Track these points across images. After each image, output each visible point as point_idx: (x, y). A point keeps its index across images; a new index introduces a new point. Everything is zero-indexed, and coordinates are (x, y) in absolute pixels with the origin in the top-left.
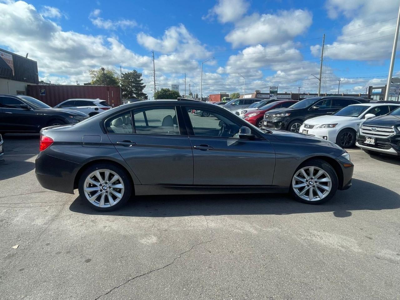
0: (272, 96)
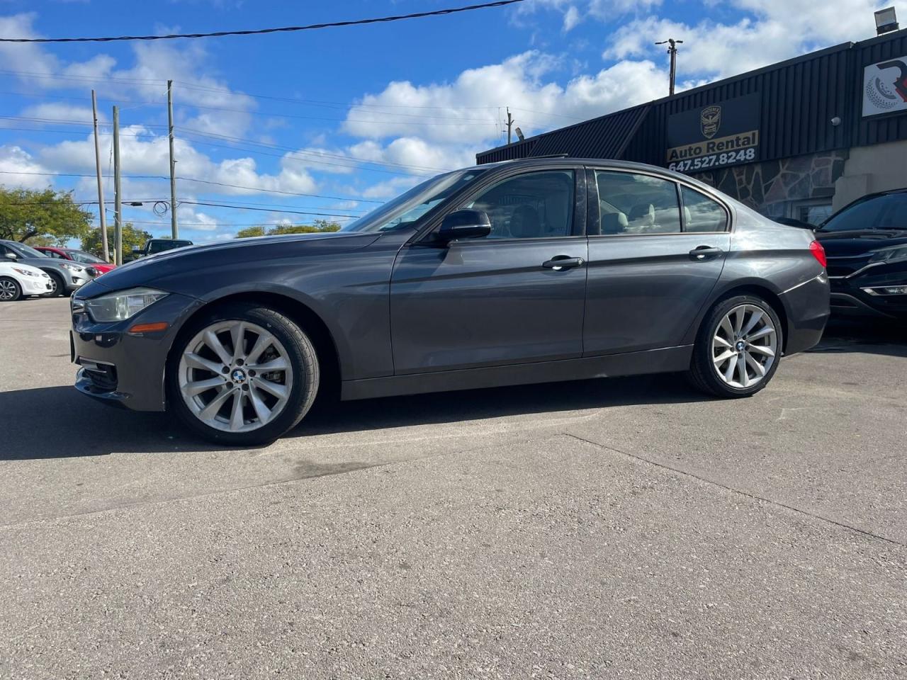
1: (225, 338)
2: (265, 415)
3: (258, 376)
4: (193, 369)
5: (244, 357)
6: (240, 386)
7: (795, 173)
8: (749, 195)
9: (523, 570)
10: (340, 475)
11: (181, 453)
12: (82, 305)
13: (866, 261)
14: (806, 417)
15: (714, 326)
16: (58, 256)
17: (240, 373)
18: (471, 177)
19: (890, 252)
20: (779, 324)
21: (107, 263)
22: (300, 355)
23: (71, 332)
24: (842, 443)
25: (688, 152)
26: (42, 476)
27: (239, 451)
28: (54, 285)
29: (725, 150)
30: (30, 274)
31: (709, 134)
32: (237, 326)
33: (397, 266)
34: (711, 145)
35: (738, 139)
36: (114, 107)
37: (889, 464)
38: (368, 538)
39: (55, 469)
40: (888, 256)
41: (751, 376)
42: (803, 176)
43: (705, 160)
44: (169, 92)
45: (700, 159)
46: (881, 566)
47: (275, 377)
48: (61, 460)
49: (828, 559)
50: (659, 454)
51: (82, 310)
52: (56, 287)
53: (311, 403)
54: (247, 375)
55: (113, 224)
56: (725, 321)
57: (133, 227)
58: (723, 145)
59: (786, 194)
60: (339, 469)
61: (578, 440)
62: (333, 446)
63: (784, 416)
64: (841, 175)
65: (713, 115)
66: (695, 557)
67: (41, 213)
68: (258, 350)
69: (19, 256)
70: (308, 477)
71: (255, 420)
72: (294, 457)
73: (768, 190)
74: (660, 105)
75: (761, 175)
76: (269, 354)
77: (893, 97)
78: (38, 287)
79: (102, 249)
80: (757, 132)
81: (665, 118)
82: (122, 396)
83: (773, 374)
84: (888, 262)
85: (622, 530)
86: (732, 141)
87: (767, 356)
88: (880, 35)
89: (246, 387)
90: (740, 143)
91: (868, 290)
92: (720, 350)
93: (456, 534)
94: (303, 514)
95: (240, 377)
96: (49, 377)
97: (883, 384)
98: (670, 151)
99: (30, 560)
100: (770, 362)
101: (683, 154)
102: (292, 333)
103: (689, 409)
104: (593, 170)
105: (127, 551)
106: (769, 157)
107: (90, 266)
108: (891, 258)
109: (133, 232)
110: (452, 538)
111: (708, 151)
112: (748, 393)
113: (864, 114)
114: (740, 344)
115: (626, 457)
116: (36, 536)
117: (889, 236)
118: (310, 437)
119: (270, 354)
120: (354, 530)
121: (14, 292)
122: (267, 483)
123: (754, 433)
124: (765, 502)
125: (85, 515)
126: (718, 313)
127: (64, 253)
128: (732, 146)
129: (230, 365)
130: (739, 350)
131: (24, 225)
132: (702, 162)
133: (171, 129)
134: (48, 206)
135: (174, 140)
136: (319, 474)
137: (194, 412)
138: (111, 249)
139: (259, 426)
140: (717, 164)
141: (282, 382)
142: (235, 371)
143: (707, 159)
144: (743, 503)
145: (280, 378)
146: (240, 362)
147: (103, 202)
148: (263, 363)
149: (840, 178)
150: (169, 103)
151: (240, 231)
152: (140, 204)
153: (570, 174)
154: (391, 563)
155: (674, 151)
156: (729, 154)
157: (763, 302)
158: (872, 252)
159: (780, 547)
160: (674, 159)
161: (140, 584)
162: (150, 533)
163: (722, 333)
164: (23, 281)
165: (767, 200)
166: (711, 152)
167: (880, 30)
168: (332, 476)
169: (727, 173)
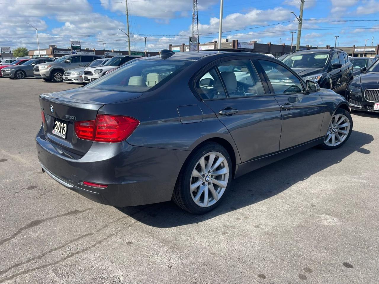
0: (75, 52)
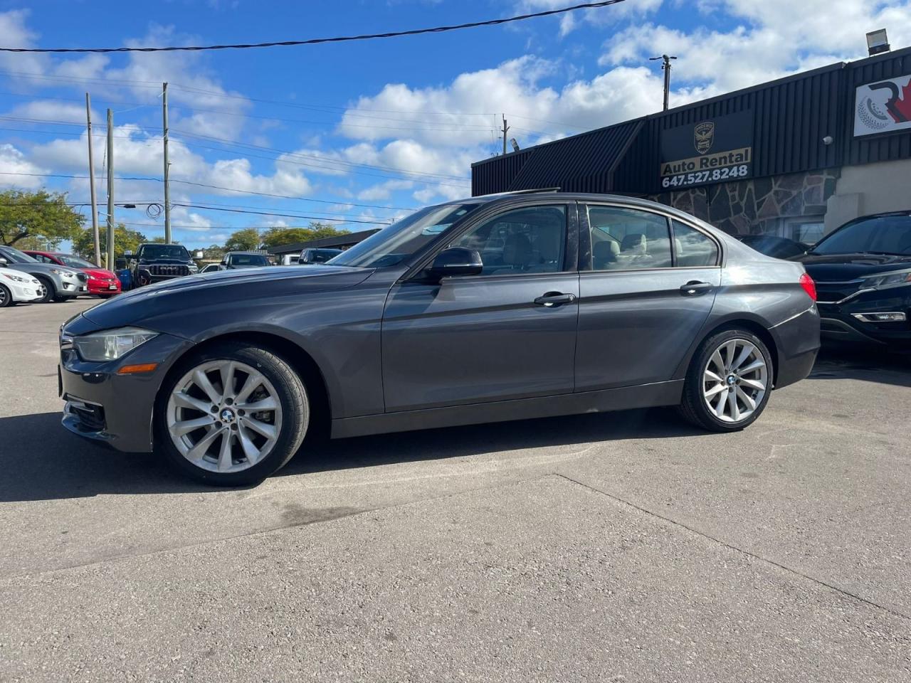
1: (215, 377)
2: (253, 455)
3: (247, 415)
4: (182, 408)
5: (233, 397)
6: (228, 425)
7: (788, 190)
8: (741, 211)
9: (510, 641)
10: (329, 523)
11: (168, 494)
12: (70, 341)
13: (856, 287)
14: (796, 456)
15: (704, 361)
16: (49, 260)
17: (229, 413)
18: (464, 212)
19: (880, 278)
20: (770, 358)
21: (99, 268)
22: (289, 396)
23: (59, 366)
24: (831, 487)
25: (681, 167)
26: (27, 522)
27: (227, 493)
28: (44, 291)
29: (718, 166)
30: (20, 280)
31: (702, 149)
32: (228, 365)
33: (389, 303)
34: (704, 161)
35: (731, 156)
36: (108, 110)
37: (877, 513)
38: (354, 602)
39: (40, 513)
40: (879, 283)
41: (742, 410)
42: (795, 194)
43: (698, 176)
44: (164, 94)
45: (693, 175)
46: (866, 636)
47: (265, 416)
48: (47, 502)
49: (815, 629)
50: (649, 500)
51: (70, 346)
52: (46, 293)
53: (301, 442)
54: (236, 414)
55: (105, 225)
56: (716, 356)
57: (126, 228)
58: (716, 161)
59: (779, 211)
60: (328, 515)
61: (569, 482)
62: (322, 487)
63: (774, 453)
64: (833, 194)
65: (707, 132)
66: (682, 627)
67: (34, 214)
68: (248, 389)
69: (9, 261)
70: (296, 525)
71: (244, 460)
72: (282, 500)
73: (761, 207)
74: (654, 120)
75: (753, 191)
76: (258, 393)
77: (885, 118)
78: (28, 293)
79: (94, 249)
80: (749, 149)
81: (659, 133)
82: (110, 437)
83: (764, 407)
84: (878, 289)
85: (610, 593)
86: (725, 158)
87: (758, 390)
88: (872, 56)
89: (234, 427)
90: (733, 159)
91: (858, 316)
92: (711, 384)
93: (443, 597)
94: (290, 571)
95: (229, 417)
96: (37, 402)
97: (873, 417)
98: (663, 166)
99: (12, 625)
100: (761, 395)
101: (677, 169)
102: (282, 373)
103: (680, 445)
104: (585, 205)
105: (111, 615)
106: (761, 173)
107: (81, 271)
108: (881, 284)
109: (126, 232)
110: (439, 603)
111: (701, 167)
112: (739, 427)
113: (856, 134)
114: (731, 378)
115: (617, 503)
116: (20, 595)
117: (881, 261)
118: (299, 476)
119: (260, 393)
120: (341, 592)
121: (4, 298)
122: (255, 531)
123: (744, 475)
124: (754, 557)
125: (69, 569)
126: (709, 347)
127: (56, 257)
128: (725, 163)
129: (219, 404)
130: (730, 384)
131: (16, 226)
132: (696, 178)
133: (165, 131)
134: (40, 207)
135: (169, 142)
136: (307, 521)
137: (181, 451)
138: (102, 249)
139: (247, 466)
140: (710, 179)
141: (271, 421)
142: (224, 410)
143: (700, 174)
144: (731, 559)
145: (270, 418)
146: (230, 401)
147: (95, 203)
148: (252, 402)
149: (831, 197)
150: (165, 106)
151: (234, 233)
152: (133, 206)
153: (562, 209)
154: (377, 632)
155: (668, 166)
156: (723, 171)
157: (754, 336)
158: (863, 278)
159: (768, 614)
160: (668, 174)
161: (123, 657)
162: (135, 593)
163: (713, 368)
164: (15, 287)
165: (760, 217)
166: (704, 168)
167: (872, 51)
168: (321, 523)
169: (720, 188)
